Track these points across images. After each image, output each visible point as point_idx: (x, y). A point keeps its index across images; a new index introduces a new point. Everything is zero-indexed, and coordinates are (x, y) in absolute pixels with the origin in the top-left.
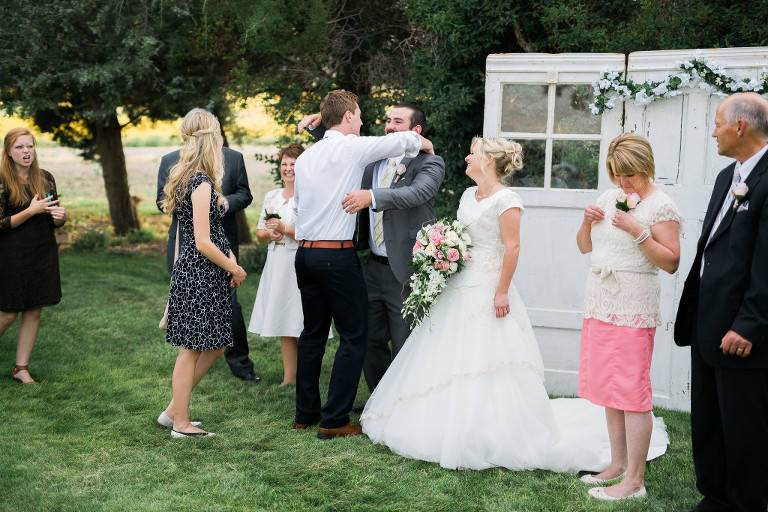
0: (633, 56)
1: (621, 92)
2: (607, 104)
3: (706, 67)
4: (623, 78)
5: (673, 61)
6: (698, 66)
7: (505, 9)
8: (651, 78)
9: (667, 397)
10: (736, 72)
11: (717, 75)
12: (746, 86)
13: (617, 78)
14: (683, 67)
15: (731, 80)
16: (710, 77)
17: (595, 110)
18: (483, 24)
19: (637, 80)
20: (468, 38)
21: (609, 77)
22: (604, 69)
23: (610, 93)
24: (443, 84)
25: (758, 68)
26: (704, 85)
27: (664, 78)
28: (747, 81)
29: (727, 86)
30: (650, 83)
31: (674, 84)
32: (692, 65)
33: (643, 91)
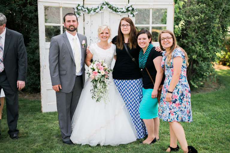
1: (85, 11)
3: (110, 4)
5: (99, 2)
6: (107, 3)
15: (118, 8)
22: (78, 3)
25: (123, 5)
26: (109, 9)
28: (122, 9)
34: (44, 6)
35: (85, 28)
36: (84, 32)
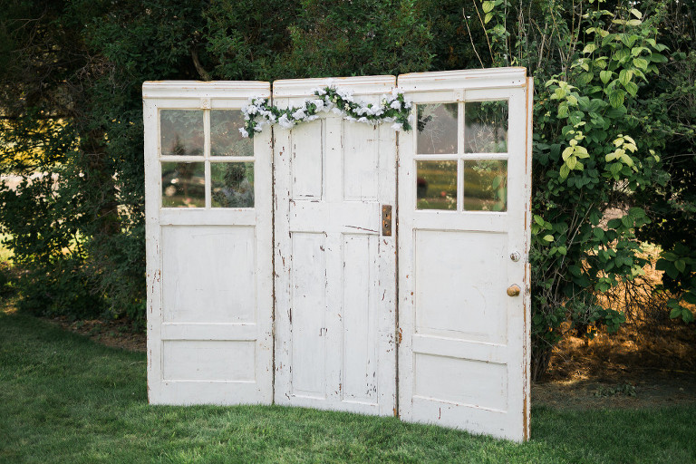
0: (277, 83)
1: (268, 117)
2: (255, 128)
3: (337, 95)
4: (269, 104)
5: (309, 88)
6: (330, 92)
7: (177, 40)
8: (291, 104)
9: (323, 398)
10: (362, 98)
11: (346, 101)
12: (370, 112)
13: (263, 105)
14: (317, 94)
15: (357, 106)
16: (341, 103)
17: (245, 133)
18: (159, 53)
19: (281, 106)
20: (145, 66)
21: (256, 103)
22: (252, 95)
23: (258, 117)
24: (123, 109)
25: (380, 94)
26: (336, 110)
27: (302, 104)
28: (370, 106)
29: (354, 111)
30: (290, 109)
31: (311, 110)
32: (325, 92)
33: (285, 116)
34: (158, 109)
35: (276, 167)
36: (273, 177)
